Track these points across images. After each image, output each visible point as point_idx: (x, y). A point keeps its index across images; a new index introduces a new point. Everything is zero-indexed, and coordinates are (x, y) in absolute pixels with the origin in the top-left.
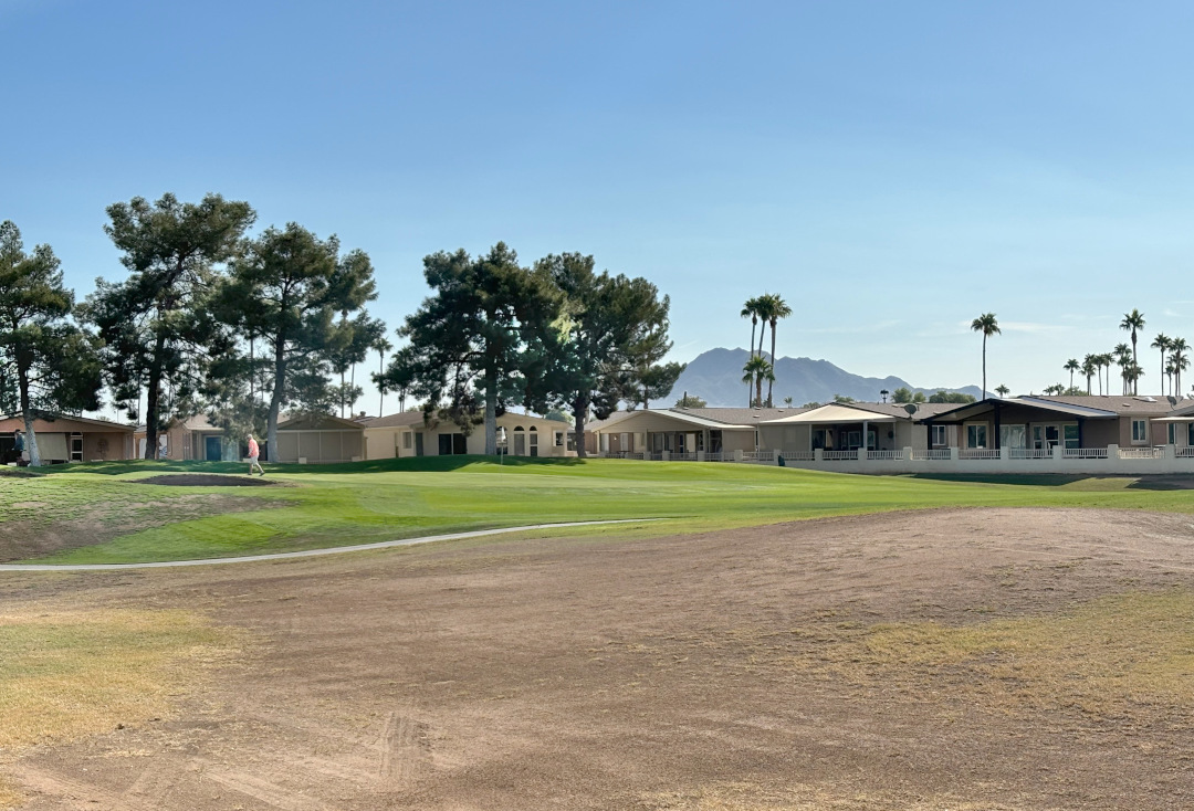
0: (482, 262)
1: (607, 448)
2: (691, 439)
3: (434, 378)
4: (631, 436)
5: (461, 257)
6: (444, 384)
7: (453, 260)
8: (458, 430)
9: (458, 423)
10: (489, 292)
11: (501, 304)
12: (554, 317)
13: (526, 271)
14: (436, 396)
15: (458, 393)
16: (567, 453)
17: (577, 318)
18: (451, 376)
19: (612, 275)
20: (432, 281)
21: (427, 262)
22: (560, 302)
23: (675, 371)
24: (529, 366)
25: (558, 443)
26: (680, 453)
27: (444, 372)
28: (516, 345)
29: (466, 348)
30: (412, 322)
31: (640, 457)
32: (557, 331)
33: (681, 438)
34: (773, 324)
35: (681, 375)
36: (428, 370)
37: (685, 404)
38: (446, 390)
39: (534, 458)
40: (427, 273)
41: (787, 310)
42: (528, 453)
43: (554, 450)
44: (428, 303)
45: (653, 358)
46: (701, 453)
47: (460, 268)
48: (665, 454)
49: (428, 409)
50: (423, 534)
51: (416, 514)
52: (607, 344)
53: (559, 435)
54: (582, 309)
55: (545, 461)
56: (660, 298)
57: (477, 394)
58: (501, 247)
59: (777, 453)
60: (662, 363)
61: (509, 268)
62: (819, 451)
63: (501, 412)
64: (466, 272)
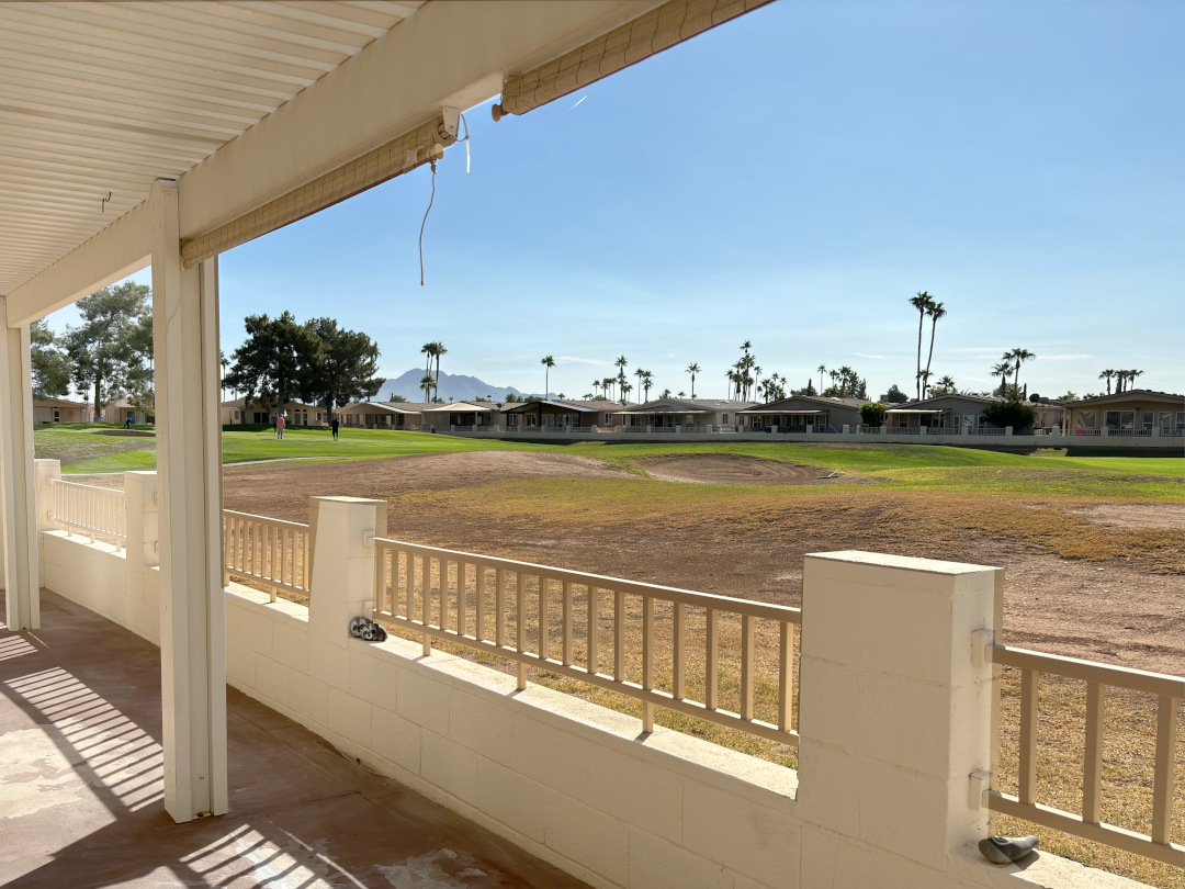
0: (276, 321)
2: (389, 418)
3: (250, 382)
4: (358, 416)
5: (265, 318)
6: (256, 386)
7: (261, 319)
8: (264, 411)
9: (264, 407)
10: (280, 337)
11: (286, 343)
12: (315, 352)
13: (300, 327)
14: (252, 392)
15: (264, 390)
17: (328, 352)
18: (260, 382)
19: (346, 331)
20: (249, 330)
21: (247, 320)
22: (318, 344)
23: (380, 382)
24: (302, 376)
25: (319, 418)
26: (383, 425)
27: (256, 379)
28: (296, 366)
29: (269, 367)
30: (239, 352)
31: (362, 427)
32: (317, 359)
33: (384, 418)
34: (438, 358)
35: (383, 385)
36: (247, 378)
37: (395, 399)
38: (257, 389)
39: (306, 426)
40: (247, 326)
41: (445, 351)
42: (302, 424)
43: (316, 422)
44: (247, 342)
45: (370, 375)
46: (394, 426)
47: (264, 324)
48: (375, 425)
49: (247, 398)
50: (239, 461)
51: (238, 452)
52: (344, 367)
53: (319, 414)
54: (330, 348)
55: (310, 428)
56: (372, 343)
57: (273, 391)
58: (286, 313)
59: (432, 426)
60: (373, 378)
61: (291, 325)
62: (453, 426)
63: (287, 401)
64: (268, 326)
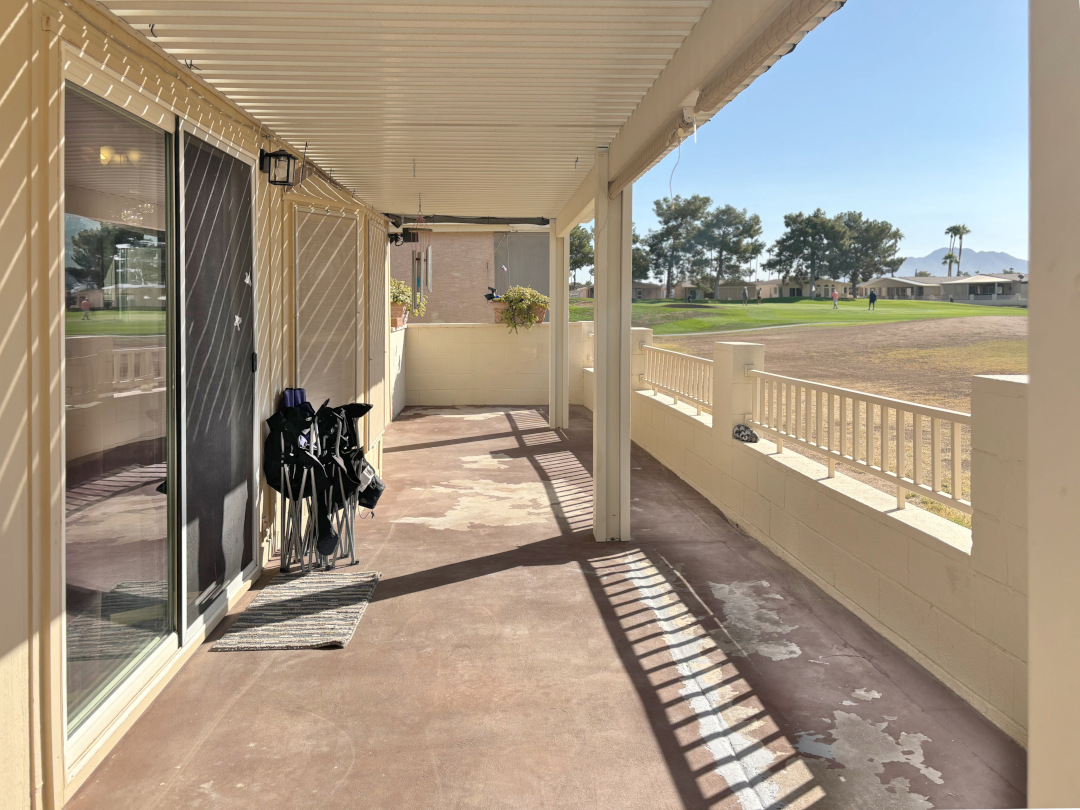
0: (810, 217)
2: (909, 291)
3: (787, 265)
5: (800, 215)
6: (791, 267)
7: (797, 216)
8: (798, 286)
9: (798, 283)
10: (813, 229)
11: (817, 233)
12: (842, 238)
13: (830, 220)
14: (788, 272)
15: (799, 271)
16: (849, 296)
17: (854, 238)
19: (871, 220)
20: (787, 225)
21: (785, 217)
22: (845, 232)
23: (901, 261)
24: (830, 259)
26: (903, 296)
28: (825, 251)
29: (802, 252)
30: (778, 242)
32: (843, 245)
33: (904, 290)
34: (961, 238)
36: (785, 262)
38: (792, 270)
40: (785, 222)
41: (968, 231)
44: (786, 234)
45: (890, 255)
46: (913, 296)
47: (799, 220)
48: (897, 297)
52: (868, 250)
53: (845, 288)
54: (856, 235)
56: (894, 229)
57: (807, 271)
60: (894, 257)
61: (822, 219)
62: (972, 296)
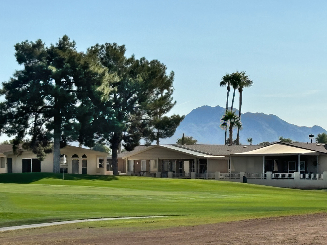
0: (53, 48)
1: (132, 169)
2: (186, 165)
3: (20, 122)
4: (148, 162)
5: (39, 44)
6: (26, 126)
7: (34, 46)
8: (35, 157)
9: (35, 152)
10: (57, 67)
11: (64, 74)
12: (99, 84)
13: (81, 54)
14: (21, 134)
15: (35, 132)
16: (106, 172)
17: (114, 84)
18: (31, 122)
19: (137, 58)
20: (20, 60)
21: (17, 47)
22: (103, 74)
23: (177, 120)
24: (81, 114)
25: (101, 166)
26: (179, 173)
27: (27, 118)
28: (74, 102)
29: (42, 103)
30: (6, 85)
31: (154, 175)
32: (101, 93)
33: (180, 164)
34: (240, 91)
35: (181, 123)
36: (16, 117)
37: (184, 141)
38: (28, 130)
39: (85, 175)
40: (17, 55)
41: (249, 82)
42: (80, 172)
43: (98, 170)
44: (17, 74)
45: (163, 111)
46: (193, 174)
47: (38, 52)
48: (170, 173)
49: (15, 142)
50: (11, 225)
51: (7, 211)
52: (133, 102)
53: (101, 161)
54: (117, 79)
55: (92, 177)
56: (168, 73)
57: (48, 133)
58: (65, 38)
59: (242, 174)
60: (169, 115)
61: (70, 52)
62: (269, 173)
63: (63, 145)
64: (42, 54)
